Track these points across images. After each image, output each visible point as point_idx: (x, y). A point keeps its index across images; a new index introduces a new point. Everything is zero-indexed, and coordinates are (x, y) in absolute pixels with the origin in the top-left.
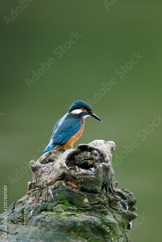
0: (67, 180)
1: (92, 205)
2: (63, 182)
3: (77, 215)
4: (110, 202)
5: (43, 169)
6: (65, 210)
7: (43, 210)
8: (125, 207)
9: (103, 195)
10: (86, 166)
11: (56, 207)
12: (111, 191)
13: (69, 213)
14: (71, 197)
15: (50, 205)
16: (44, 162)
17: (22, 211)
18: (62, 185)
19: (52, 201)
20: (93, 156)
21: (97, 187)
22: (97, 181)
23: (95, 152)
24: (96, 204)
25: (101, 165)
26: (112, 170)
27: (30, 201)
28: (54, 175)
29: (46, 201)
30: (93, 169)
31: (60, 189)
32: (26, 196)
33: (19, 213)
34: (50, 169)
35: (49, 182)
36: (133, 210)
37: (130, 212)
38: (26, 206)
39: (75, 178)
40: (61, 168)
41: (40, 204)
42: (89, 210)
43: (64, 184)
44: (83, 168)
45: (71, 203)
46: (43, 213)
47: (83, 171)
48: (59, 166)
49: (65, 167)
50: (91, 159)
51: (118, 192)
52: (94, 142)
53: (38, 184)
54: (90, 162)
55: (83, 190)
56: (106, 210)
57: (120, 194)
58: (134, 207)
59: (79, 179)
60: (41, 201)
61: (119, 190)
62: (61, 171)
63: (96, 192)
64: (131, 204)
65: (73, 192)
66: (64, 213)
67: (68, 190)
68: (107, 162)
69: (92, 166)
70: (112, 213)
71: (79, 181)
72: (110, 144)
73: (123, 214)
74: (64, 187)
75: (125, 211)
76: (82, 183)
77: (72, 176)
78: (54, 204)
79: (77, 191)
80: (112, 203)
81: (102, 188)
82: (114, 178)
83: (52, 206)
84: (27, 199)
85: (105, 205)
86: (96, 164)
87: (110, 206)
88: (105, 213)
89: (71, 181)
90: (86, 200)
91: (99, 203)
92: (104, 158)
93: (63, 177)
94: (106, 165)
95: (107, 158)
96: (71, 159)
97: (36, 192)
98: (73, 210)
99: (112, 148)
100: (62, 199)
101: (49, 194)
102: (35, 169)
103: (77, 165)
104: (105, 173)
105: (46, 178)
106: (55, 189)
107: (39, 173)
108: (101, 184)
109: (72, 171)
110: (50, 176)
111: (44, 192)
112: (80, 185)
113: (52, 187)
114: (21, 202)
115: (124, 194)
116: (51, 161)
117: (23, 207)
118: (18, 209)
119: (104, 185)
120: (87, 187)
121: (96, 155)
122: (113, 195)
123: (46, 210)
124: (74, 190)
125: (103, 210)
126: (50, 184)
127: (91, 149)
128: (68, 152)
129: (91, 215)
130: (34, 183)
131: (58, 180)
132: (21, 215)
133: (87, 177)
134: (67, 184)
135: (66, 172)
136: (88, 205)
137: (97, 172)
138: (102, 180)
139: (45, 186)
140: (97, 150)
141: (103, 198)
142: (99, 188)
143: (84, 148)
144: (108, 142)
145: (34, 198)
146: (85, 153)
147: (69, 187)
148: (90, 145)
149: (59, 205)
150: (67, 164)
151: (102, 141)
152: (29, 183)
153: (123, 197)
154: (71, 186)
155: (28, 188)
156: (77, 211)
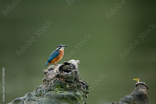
0: (59, 77)
1: (70, 88)
2: (57, 78)
3: (64, 92)
4: (78, 86)
5: (49, 73)
6: (59, 90)
7: (50, 91)
8: (84, 88)
9: (75, 83)
10: (67, 71)
11: (55, 89)
12: (78, 82)
13: (60, 91)
14: (61, 84)
15: (52, 88)
16: (49, 70)
17: (41, 91)
18: (57, 80)
19: (53, 87)
20: (70, 67)
21: (72, 80)
22: (72, 77)
23: (71, 65)
24: (72, 87)
25: (73, 71)
26: (78, 73)
27: (44, 87)
28: (54, 76)
29: (50, 87)
30: (70, 72)
31: (56, 81)
32: (42, 85)
33: (39, 92)
34: (52, 73)
35: (52, 78)
36: (88, 89)
37: (87, 91)
38: (42, 89)
39: (63, 76)
40: (57, 72)
41: (48, 88)
42: (69, 90)
43: (58, 79)
44: (66, 72)
45: (61, 87)
46: (49, 92)
47: (66, 73)
48: (56, 72)
49: (58, 72)
50: (69, 68)
51: (81, 82)
52: (71, 61)
53: (47, 80)
54: (69, 69)
55: (66, 81)
56: (76, 90)
57: (82, 83)
58: (88, 88)
59: (65, 77)
60: (48, 87)
61: (82, 81)
62: (57, 74)
63: (72, 82)
64: (87, 87)
65: (62, 82)
66: (58, 92)
67: (60, 82)
68: (76, 69)
69: (70, 71)
70: (79, 91)
71: (65, 78)
72: (77, 61)
73: (84, 91)
74: (58, 80)
75: (85, 90)
76: (66, 78)
77: (61, 76)
78: (54, 88)
79: (64, 82)
80: (79, 87)
81: (75, 80)
82: (79, 76)
83: (53, 89)
84: (43, 86)
85: (76, 88)
86: (72, 70)
87: (78, 88)
88: (76, 91)
89: (61, 78)
90: (68, 86)
91: (73, 87)
92: (75, 68)
93: (58, 76)
94: (76, 70)
95: (76, 67)
96: (61, 68)
97: (46, 83)
98: (62, 90)
99: (78, 63)
100: (57, 86)
101: (52, 84)
102: (45, 73)
103: (63, 71)
104: (75, 74)
105: (50, 77)
106: (54, 81)
107: (47, 74)
108: (74, 79)
109: (62, 74)
110: (52, 76)
111: (50, 83)
112: (65, 80)
113: (53, 80)
114: (40, 87)
115: (84, 82)
116: (52, 69)
117: (41, 89)
118: (39, 90)
119: (75, 79)
120: (68, 80)
121: (71, 66)
122: (79, 83)
123: (51, 90)
124: (62, 81)
125: (75, 90)
126: (52, 79)
127: (69, 64)
128: (59, 65)
129: (70, 92)
130: (45, 79)
131: (56, 77)
132: (40, 93)
133: (68, 76)
134: (59, 79)
135: (59, 74)
136: (68, 88)
137: (72, 74)
138: (74, 77)
139: (50, 80)
140: (72, 64)
141: (75, 85)
142: (73, 81)
143: (66, 64)
144: (76, 61)
145: (45, 85)
146: (67, 65)
147: (60, 80)
148: (69, 62)
149: (56, 88)
150: (59, 71)
151: (74, 60)
152: (43, 79)
153: (83, 84)
154: (61, 80)
155: (43, 81)
156: (64, 90)
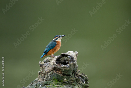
0: (56, 70)
1: (68, 81)
2: (54, 71)
3: (61, 86)
4: (76, 80)
5: (45, 65)
6: (56, 84)
7: (46, 84)
8: (83, 82)
9: (73, 77)
10: (65, 64)
11: (52, 83)
12: (76, 75)
13: (57, 85)
14: (58, 78)
15: (49, 82)
16: (46, 62)
17: (36, 85)
18: (54, 73)
19: (50, 80)
20: (68, 59)
21: (70, 73)
22: (70, 70)
23: (69, 57)
24: (70, 81)
25: (72, 63)
26: (77, 65)
27: (40, 80)
28: (50, 68)
29: (47, 80)
30: (68, 65)
31: (53, 74)
32: (38, 78)
33: (35, 86)
34: (48, 65)
35: (48, 71)
36: (87, 83)
37: (86, 85)
38: (38, 83)
39: (60, 69)
40: (54, 64)
41: (44, 82)
42: (67, 84)
43: (55, 72)
44: (63, 64)
45: (59, 81)
46: (46, 86)
47: (64, 66)
48: (52, 64)
49: (55, 64)
50: (67, 60)
51: (80, 75)
52: (68, 52)
53: (43, 73)
54: (67, 62)
55: (64, 74)
56: (75, 83)
57: (81, 76)
58: (87, 82)
59: (62, 69)
60: (45, 80)
61: (80, 74)
62: (54, 66)
63: (70, 75)
64: (86, 80)
65: (59, 76)
66: (55, 86)
67: (57, 75)
68: (75, 61)
69: (68, 63)
70: (78, 85)
71: (62, 70)
72: (75, 53)
73: (83, 85)
74: (55, 73)
75: (84, 84)
76: (63, 71)
77: (59, 68)
78: (51, 82)
79: (61, 75)
80: (77, 80)
81: (73, 73)
82: (78, 68)
83: (50, 83)
84: (38, 79)
85: (74, 81)
86: (70, 62)
87: (76, 82)
88: (74, 85)
89: (58, 70)
90: (65, 79)
91: (72, 80)
92: (73, 60)
93: (55, 69)
94: (74, 63)
95: (75, 59)
96: (58, 60)
97: (42, 76)
98: (60, 84)
99: (77, 55)
100: (54, 79)
101: (48, 77)
102: (41, 66)
103: (61, 63)
104: (74, 66)
105: (47, 69)
106: (51, 74)
107: (44, 67)
108: (72, 72)
109: (59, 66)
110: (49, 68)
111: (46, 76)
112: (62, 73)
113: (50, 73)
114: (36, 81)
115: (83, 76)
116: (49, 61)
117: (36, 83)
118: (34, 84)
119: (74, 72)
120: (66, 74)
121: (69, 58)
122: (78, 77)
123: (47, 84)
124: (59, 75)
125: (73, 83)
126: (49, 72)
127: (67, 56)
128: (56, 57)
129: (68, 86)
130: (41, 72)
131: (52, 70)
132: (35, 87)
133: (66, 68)
134: (56, 72)
135: (56, 66)
136: (66, 82)
137: (70, 66)
138: (72, 70)
139: (46, 73)
140: (70, 56)
142: (71, 74)
143: (64, 55)
144: (75, 52)
145: (41, 79)
146: (64, 57)
147: (57, 73)
148: (67, 53)
149: (53, 82)
150: (56, 63)
151: (72, 52)
152: (39, 72)
153: (82, 77)
154: (58, 73)
155: (39, 74)
156: (61, 84)
